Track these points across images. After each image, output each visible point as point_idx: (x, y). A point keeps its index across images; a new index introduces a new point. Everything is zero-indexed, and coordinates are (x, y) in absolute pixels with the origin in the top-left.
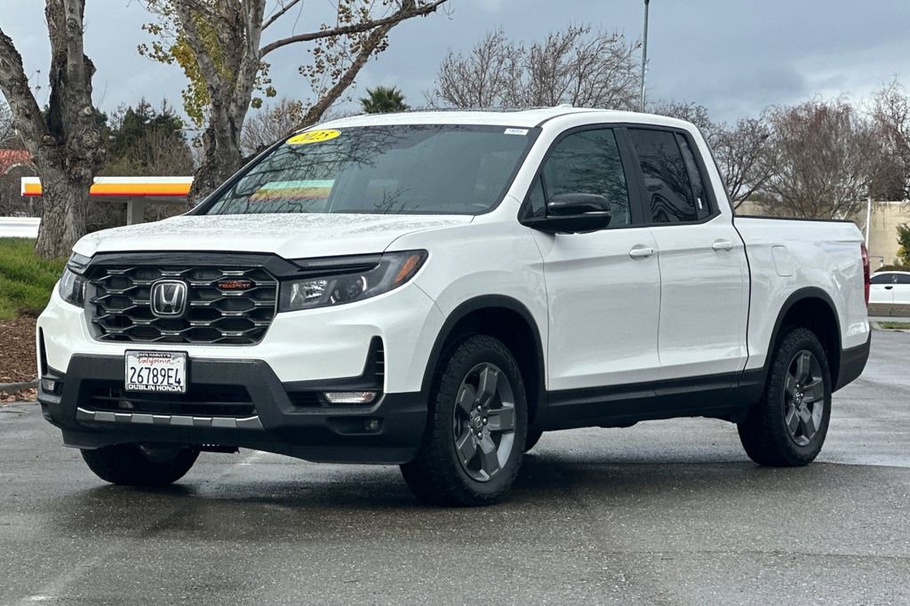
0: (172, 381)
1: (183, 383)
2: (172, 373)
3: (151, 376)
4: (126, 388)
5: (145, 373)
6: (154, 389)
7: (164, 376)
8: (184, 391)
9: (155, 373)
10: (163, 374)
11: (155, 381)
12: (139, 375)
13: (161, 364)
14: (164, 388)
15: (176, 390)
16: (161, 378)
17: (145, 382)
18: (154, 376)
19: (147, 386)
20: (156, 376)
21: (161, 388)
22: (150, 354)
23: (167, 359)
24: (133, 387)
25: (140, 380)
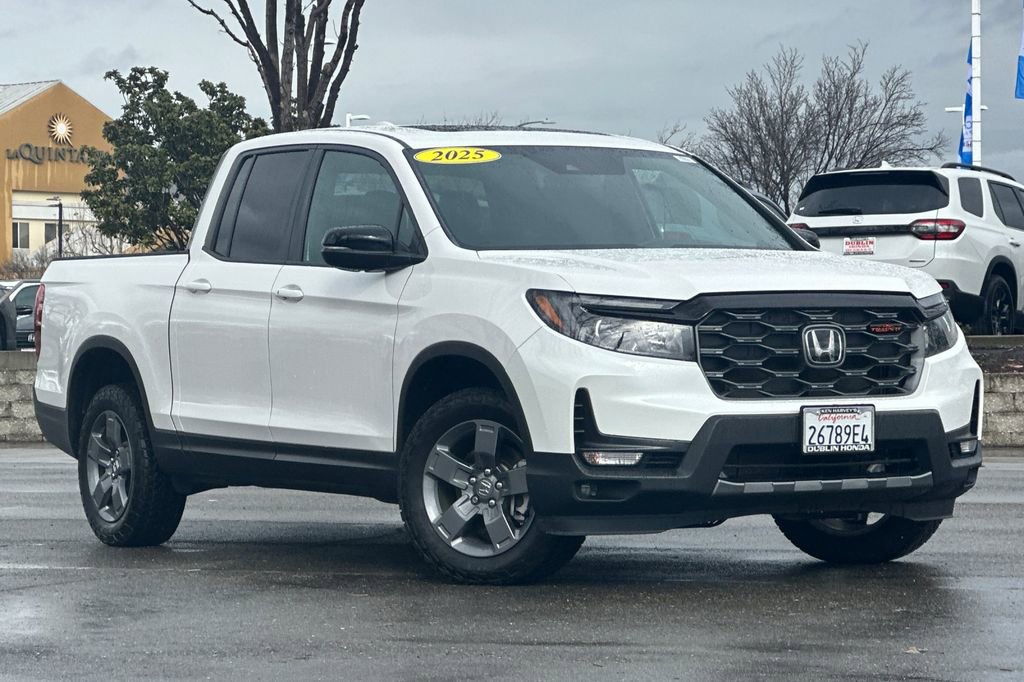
0: (858, 439)
1: (871, 441)
2: (858, 430)
3: (834, 435)
4: (805, 451)
5: (826, 433)
6: (837, 449)
7: (849, 434)
8: (873, 449)
9: (839, 432)
10: (848, 431)
11: (839, 440)
12: (820, 435)
13: (845, 421)
14: (849, 446)
15: (863, 448)
16: (845, 437)
17: (826, 443)
18: (837, 435)
19: (829, 447)
20: (840, 435)
21: (846, 448)
22: (833, 409)
23: (852, 415)
24: (814, 449)
25: (821, 441)
